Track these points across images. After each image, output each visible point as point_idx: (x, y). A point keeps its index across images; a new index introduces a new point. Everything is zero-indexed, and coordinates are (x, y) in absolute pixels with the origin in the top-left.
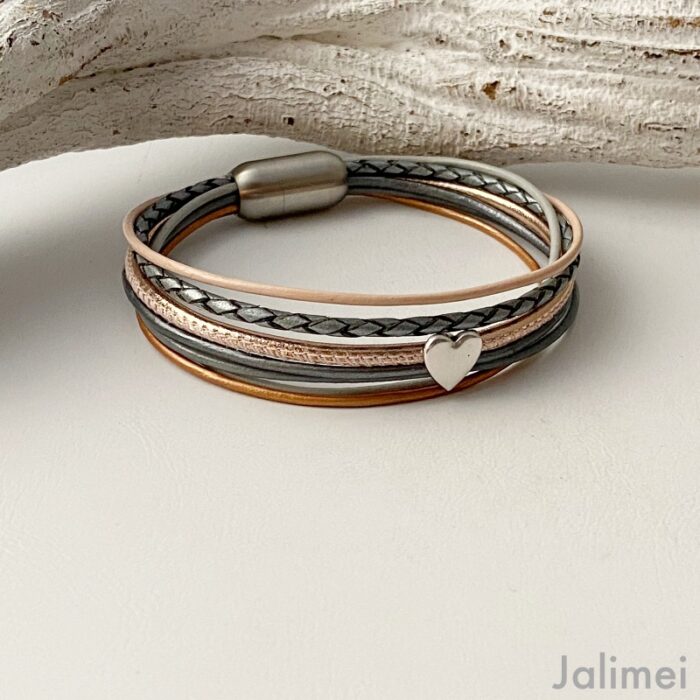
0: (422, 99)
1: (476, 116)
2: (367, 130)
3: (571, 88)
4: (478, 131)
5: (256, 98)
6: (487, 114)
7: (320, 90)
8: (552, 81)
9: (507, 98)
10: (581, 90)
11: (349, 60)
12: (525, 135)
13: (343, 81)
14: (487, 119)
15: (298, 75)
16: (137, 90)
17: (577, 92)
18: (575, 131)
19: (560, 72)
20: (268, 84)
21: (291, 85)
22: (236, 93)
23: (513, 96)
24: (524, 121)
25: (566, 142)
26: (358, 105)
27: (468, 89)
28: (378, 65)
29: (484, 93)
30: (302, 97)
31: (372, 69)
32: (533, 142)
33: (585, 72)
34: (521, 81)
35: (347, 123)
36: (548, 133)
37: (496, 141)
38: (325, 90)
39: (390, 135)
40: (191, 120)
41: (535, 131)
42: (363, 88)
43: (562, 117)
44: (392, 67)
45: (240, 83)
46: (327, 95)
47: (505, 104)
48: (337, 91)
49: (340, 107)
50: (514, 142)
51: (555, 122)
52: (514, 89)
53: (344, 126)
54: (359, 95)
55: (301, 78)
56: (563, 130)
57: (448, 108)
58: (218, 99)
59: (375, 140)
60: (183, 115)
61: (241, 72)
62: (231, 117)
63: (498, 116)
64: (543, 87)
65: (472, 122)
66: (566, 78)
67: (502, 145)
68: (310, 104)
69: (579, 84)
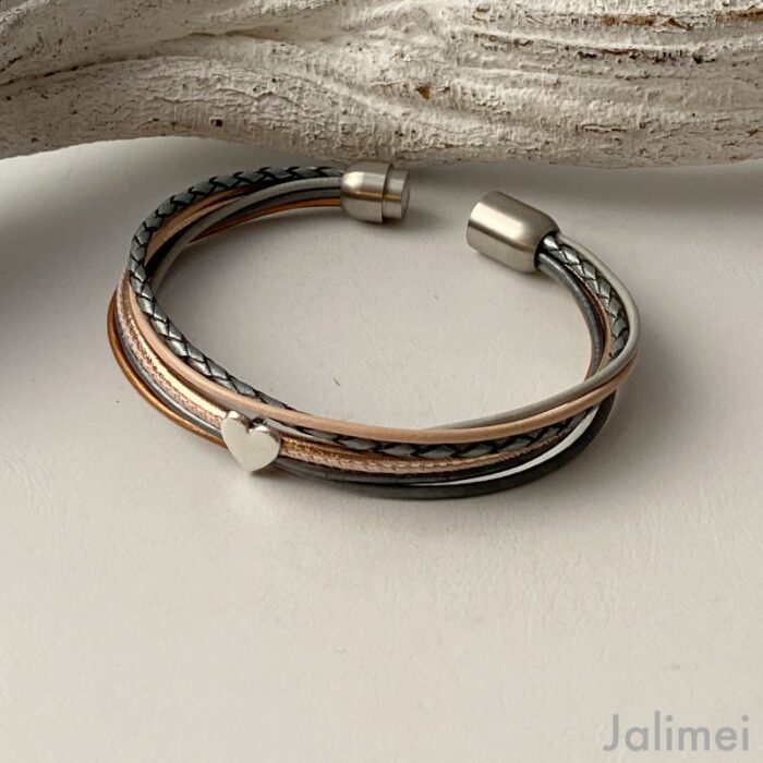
0: (358, 97)
1: (412, 116)
2: (299, 131)
3: (506, 88)
4: (414, 132)
5: (183, 100)
6: (423, 113)
7: (249, 91)
8: (486, 80)
9: (441, 98)
10: (516, 90)
11: (284, 57)
12: (462, 136)
13: (274, 81)
14: (423, 118)
15: (227, 75)
16: (57, 96)
17: (512, 92)
18: (511, 132)
19: (494, 71)
20: (195, 85)
21: (219, 86)
22: (161, 95)
23: (447, 96)
24: (460, 121)
25: (503, 143)
26: (289, 105)
27: (402, 88)
28: (313, 62)
29: (418, 93)
30: (231, 98)
31: (308, 66)
32: (469, 143)
33: (519, 72)
34: (456, 81)
35: (278, 124)
36: (485, 134)
37: (432, 142)
38: (255, 90)
39: (322, 136)
40: (114, 125)
41: (472, 132)
42: (295, 88)
43: (497, 117)
44: (327, 63)
45: (165, 85)
46: (256, 95)
47: (440, 103)
48: (267, 91)
49: (270, 108)
50: (450, 142)
51: (491, 123)
52: (448, 89)
53: (274, 128)
54: (291, 95)
55: (230, 79)
56: (499, 131)
57: (383, 106)
58: (142, 103)
59: (307, 141)
60: (105, 120)
61: (166, 74)
62: (156, 120)
63: (434, 116)
64: (478, 87)
65: (407, 122)
66: (500, 78)
67: (438, 146)
68: (239, 105)
69: (514, 84)
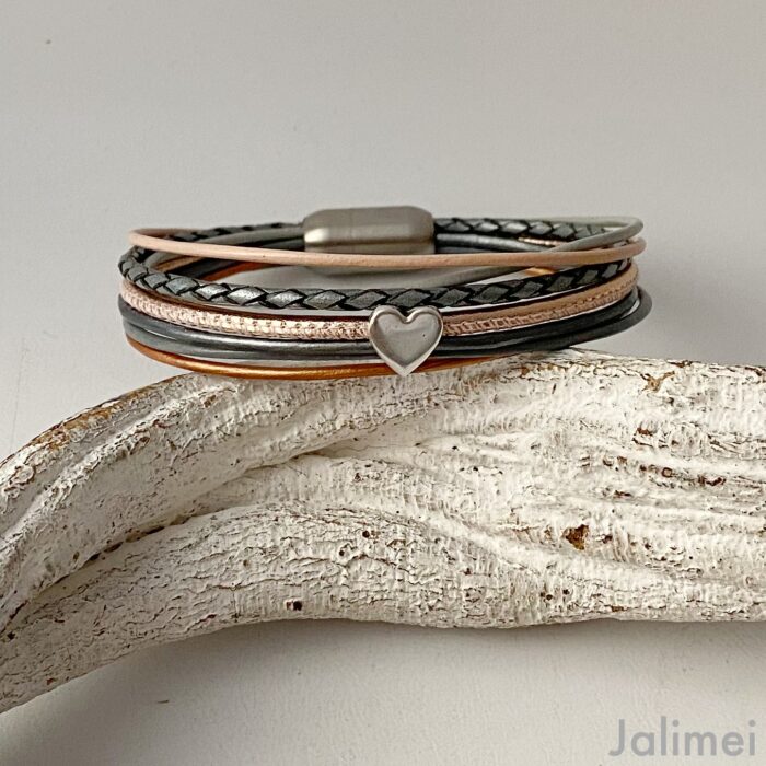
0: (480, 538)
1: (560, 567)
2: (407, 601)
3: (690, 535)
4: (566, 592)
5: (245, 583)
6: (575, 562)
7: (334, 555)
8: (662, 524)
9: (601, 549)
10: (705, 537)
11: (373, 484)
12: (633, 595)
13: (366, 534)
14: (576, 571)
15: (301, 536)
16: (75, 615)
17: (701, 540)
18: (704, 591)
19: (672, 511)
20: (260, 558)
21: (292, 555)
22: (215, 583)
23: (609, 546)
24: (629, 572)
25: (693, 604)
26: (390, 570)
27: (543, 535)
28: (413, 491)
29: (567, 541)
30: (310, 569)
31: (406, 496)
32: (646, 605)
33: (709, 514)
34: (618, 523)
35: (378, 597)
36: (666, 592)
37: (593, 604)
38: (341, 553)
39: (439, 605)
40: (156, 633)
41: (647, 589)
42: (395, 542)
43: (683, 575)
44: (433, 494)
45: (220, 566)
46: (344, 561)
47: (599, 554)
48: (358, 553)
49: (365, 575)
50: (617, 604)
51: (675, 579)
52: (609, 538)
53: (373, 602)
54: (391, 554)
55: (306, 541)
56: (686, 589)
57: (518, 553)
58: (192, 597)
59: (419, 613)
60: (143, 631)
61: (220, 551)
62: (212, 616)
63: (591, 565)
64: (651, 533)
65: (554, 577)
66: (683, 522)
67: (602, 609)
68: (322, 578)
69: (702, 530)
